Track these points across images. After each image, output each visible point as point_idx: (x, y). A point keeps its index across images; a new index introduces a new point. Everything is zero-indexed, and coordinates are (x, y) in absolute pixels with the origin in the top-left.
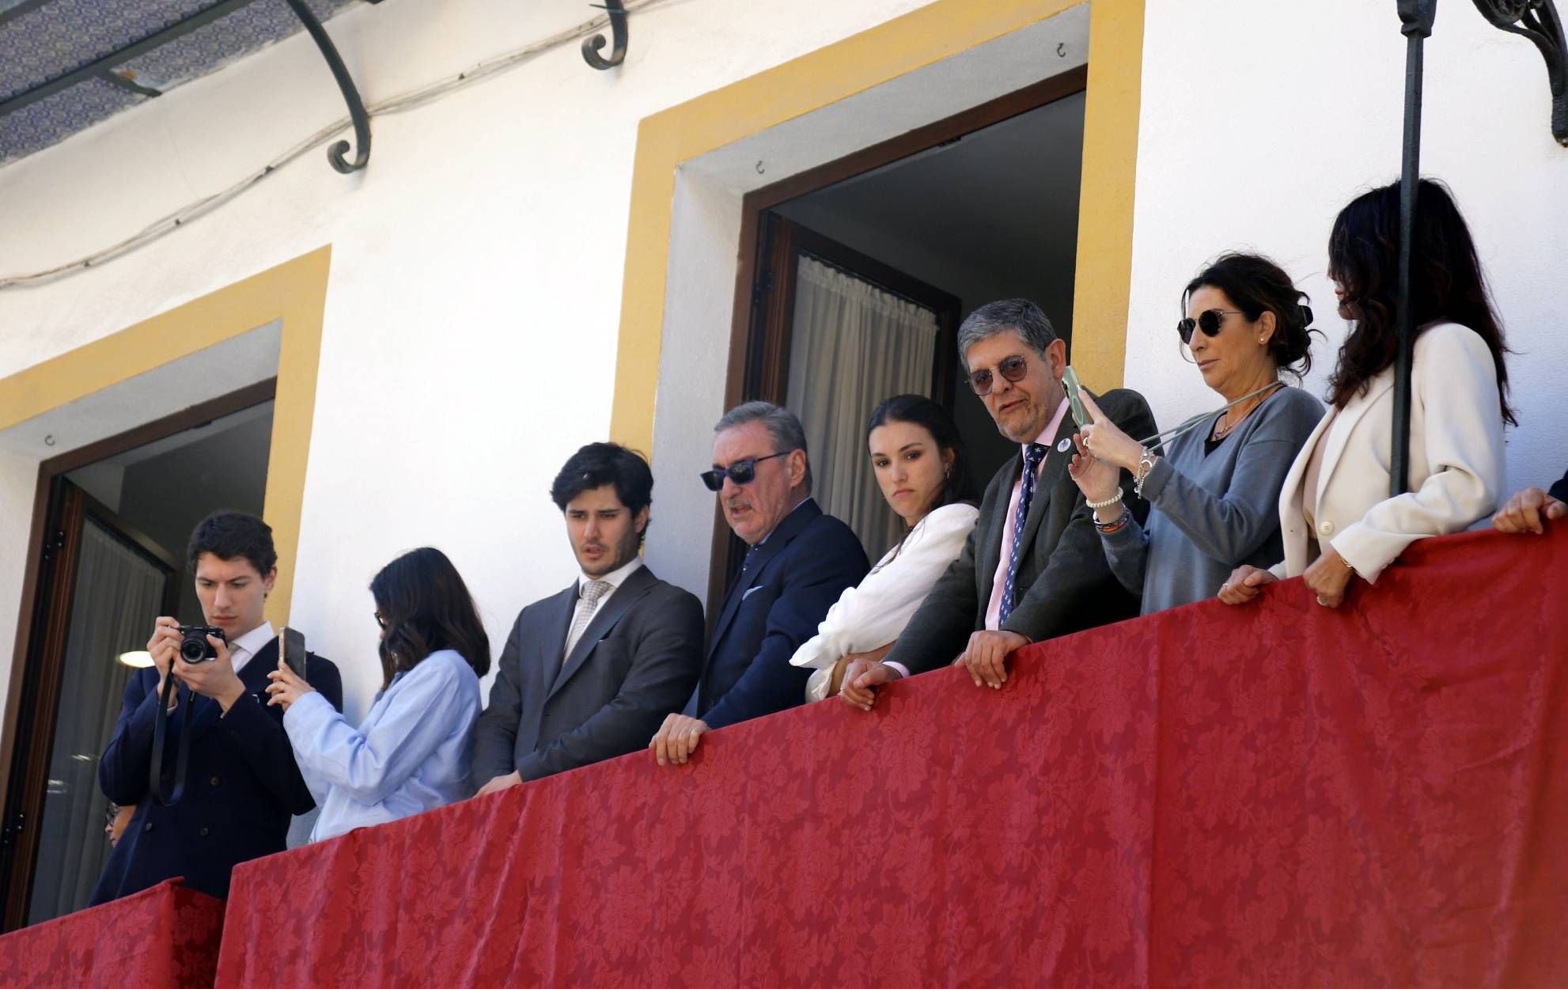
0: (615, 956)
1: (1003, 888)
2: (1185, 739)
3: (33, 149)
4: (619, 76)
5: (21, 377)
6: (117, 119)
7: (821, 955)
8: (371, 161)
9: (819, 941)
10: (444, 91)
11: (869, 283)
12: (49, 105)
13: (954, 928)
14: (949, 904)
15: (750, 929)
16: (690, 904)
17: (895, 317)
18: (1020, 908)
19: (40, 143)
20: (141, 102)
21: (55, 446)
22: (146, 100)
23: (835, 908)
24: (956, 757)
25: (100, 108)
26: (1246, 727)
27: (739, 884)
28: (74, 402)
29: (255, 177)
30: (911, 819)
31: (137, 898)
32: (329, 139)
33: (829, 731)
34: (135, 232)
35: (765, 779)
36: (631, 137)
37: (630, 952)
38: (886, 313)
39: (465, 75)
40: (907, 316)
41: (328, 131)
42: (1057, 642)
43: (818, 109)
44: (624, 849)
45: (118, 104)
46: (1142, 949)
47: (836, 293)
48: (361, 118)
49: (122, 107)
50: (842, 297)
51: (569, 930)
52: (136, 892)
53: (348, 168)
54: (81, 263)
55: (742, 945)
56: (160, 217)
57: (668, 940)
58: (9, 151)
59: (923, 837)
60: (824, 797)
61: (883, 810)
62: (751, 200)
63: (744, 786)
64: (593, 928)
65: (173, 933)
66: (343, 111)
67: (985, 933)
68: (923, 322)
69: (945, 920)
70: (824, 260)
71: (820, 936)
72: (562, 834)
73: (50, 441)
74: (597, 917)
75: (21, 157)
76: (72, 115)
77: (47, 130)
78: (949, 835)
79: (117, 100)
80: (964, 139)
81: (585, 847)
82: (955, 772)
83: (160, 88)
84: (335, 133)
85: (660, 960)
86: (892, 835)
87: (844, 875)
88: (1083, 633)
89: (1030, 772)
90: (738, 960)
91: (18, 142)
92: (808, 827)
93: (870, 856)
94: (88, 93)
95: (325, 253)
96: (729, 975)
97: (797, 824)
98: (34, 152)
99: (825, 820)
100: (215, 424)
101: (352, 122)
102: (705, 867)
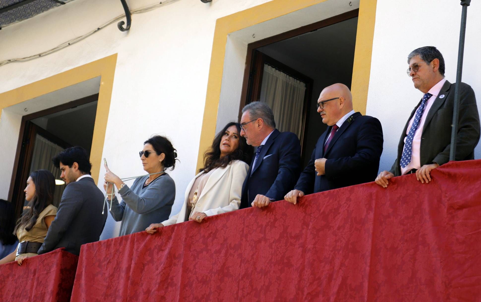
0: (200, 279)
1: (323, 264)
2: (382, 220)
3: (24, 19)
4: (211, 5)
5: (18, 90)
6: (51, 10)
7: (264, 282)
8: (131, 28)
9: (264, 278)
10: (155, 7)
11: (285, 73)
12: (30, 5)
13: (307, 276)
14: (306, 269)
15: (243, 273)
16: (224, 264)
17: (293, 84)
18: (328, 270)
19: (27, 17)
20: (59, 6)
21: (27, 112)
22: (60, 5)
23: (270, 268)
24: (310, 223)
25: (46, 7)
26: (401, 218)
27: (240, 259)
28: (34, 98)
29: (94, 31)
30: (296, 242)
31: (51, 253)
32: (118, 20)
33: (270, 213)
34: (56, 46)
35: (250, 227)
36: (214, 24)
37: (205, 278)
38: (290, 83)
39: (162, 2)
40: (297, 84)
41: (118, 18)
42: (343, 189)
43: (273, 19)
44: (204, 246)
45: (52, 6)
46: (366, 285)
47: (275, 76)
48: (128, 14)
49: (53, 7)
50: (277, 77)
51: (186, 270)
52: (51, 251)
53: (124, 30)
54: (38, 55)
55: (240, 278)
56: (64, 42)
57: (217, 275)
58: (17, 19)
59: (299, 247)
60: (268, 233)
61: (286, 238)
62: (250, 46)
63: (243, 229)
64: (193, 270)
65: (61, 265)
66: (123, 12)
67: (316, 277)
68: (301, 87)
69: (304, 273)
70: (272, 66)
71: (265, 276)
72: (184, 241)
73: (26, 110)
74: (195, 266)
75: (20, 21)
76: (37, 9)
77: (29, 13)
78: (307, 247)
79: (51, 5)
80: (318, 30)
81: (192, 245)
82: (310, 228)
83: (65, 2)
84: (120, 19)
85: (214, 281)
86: (289, 246)
87: (273, 258)
88: (352, 186)
89: (333, 229)
90: (239, 282)
91: (20, 16)
92: (263, 243)
93: (281, 252)
94: (42, 2)
95: (115, 56)
96: (236, 287)
97: (259, 241)
98: (24, 20)
99: (268, 240)
100: (78, 107)
101: (125, 15)
102: (229, 253)
